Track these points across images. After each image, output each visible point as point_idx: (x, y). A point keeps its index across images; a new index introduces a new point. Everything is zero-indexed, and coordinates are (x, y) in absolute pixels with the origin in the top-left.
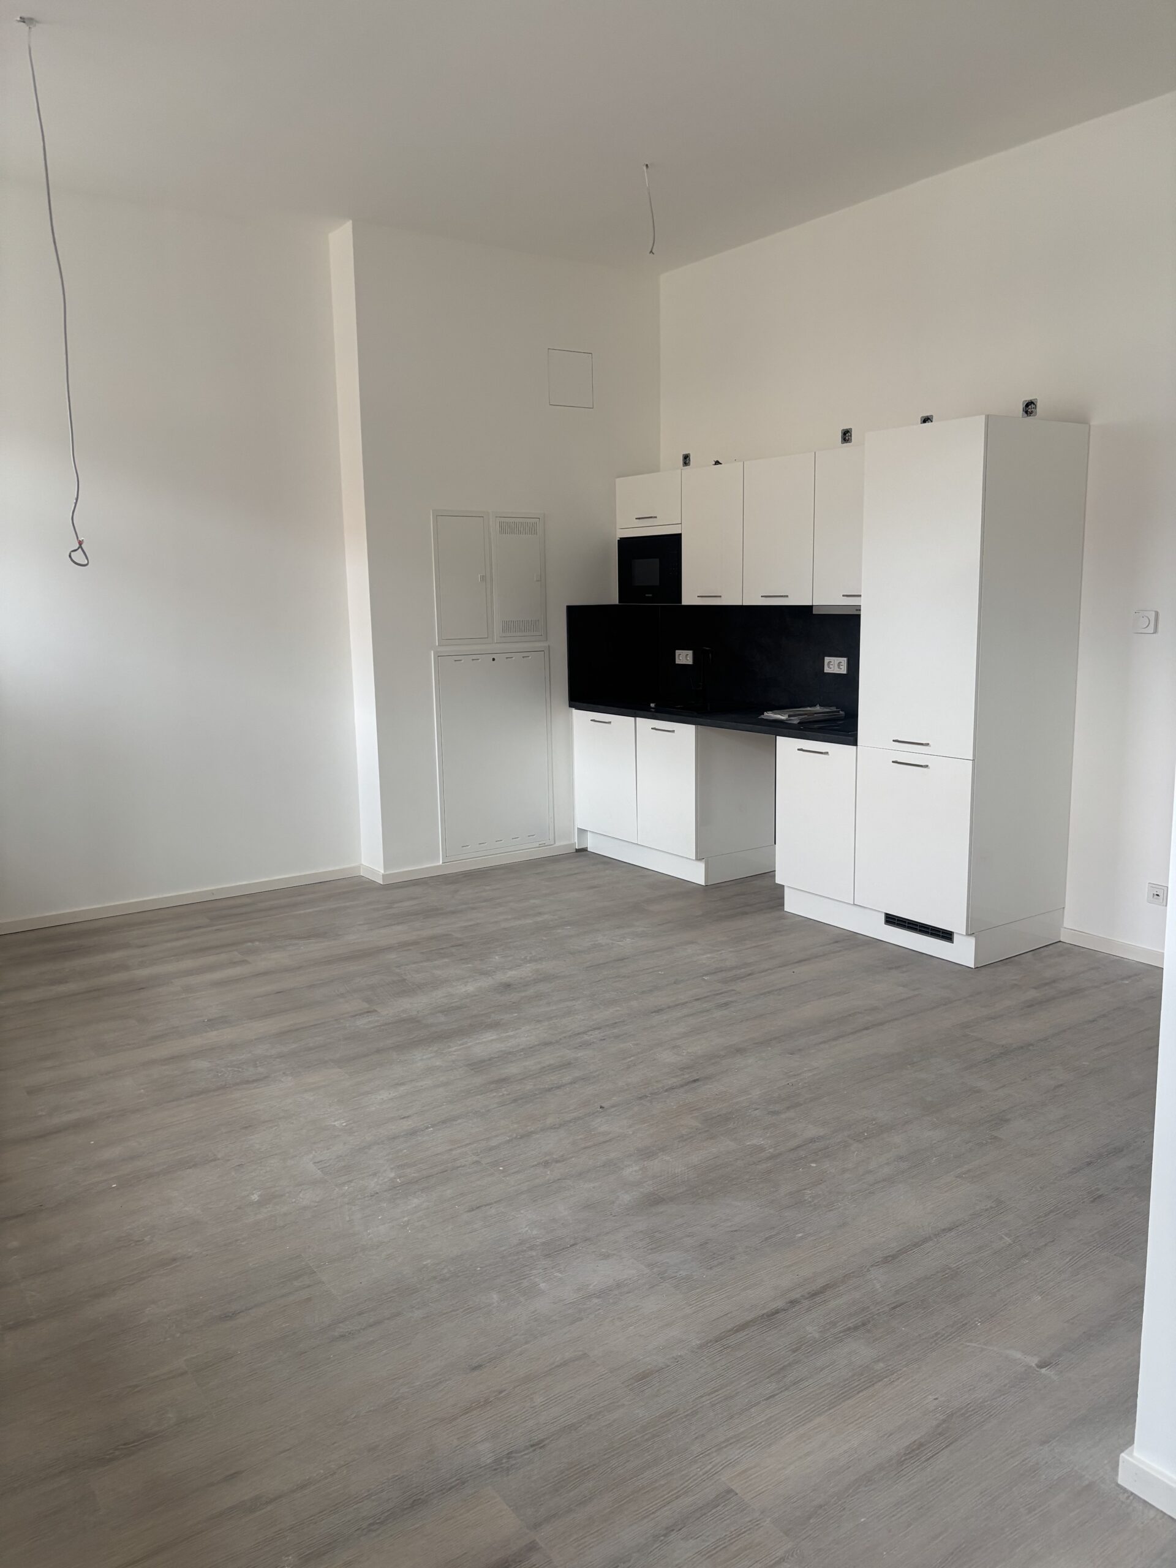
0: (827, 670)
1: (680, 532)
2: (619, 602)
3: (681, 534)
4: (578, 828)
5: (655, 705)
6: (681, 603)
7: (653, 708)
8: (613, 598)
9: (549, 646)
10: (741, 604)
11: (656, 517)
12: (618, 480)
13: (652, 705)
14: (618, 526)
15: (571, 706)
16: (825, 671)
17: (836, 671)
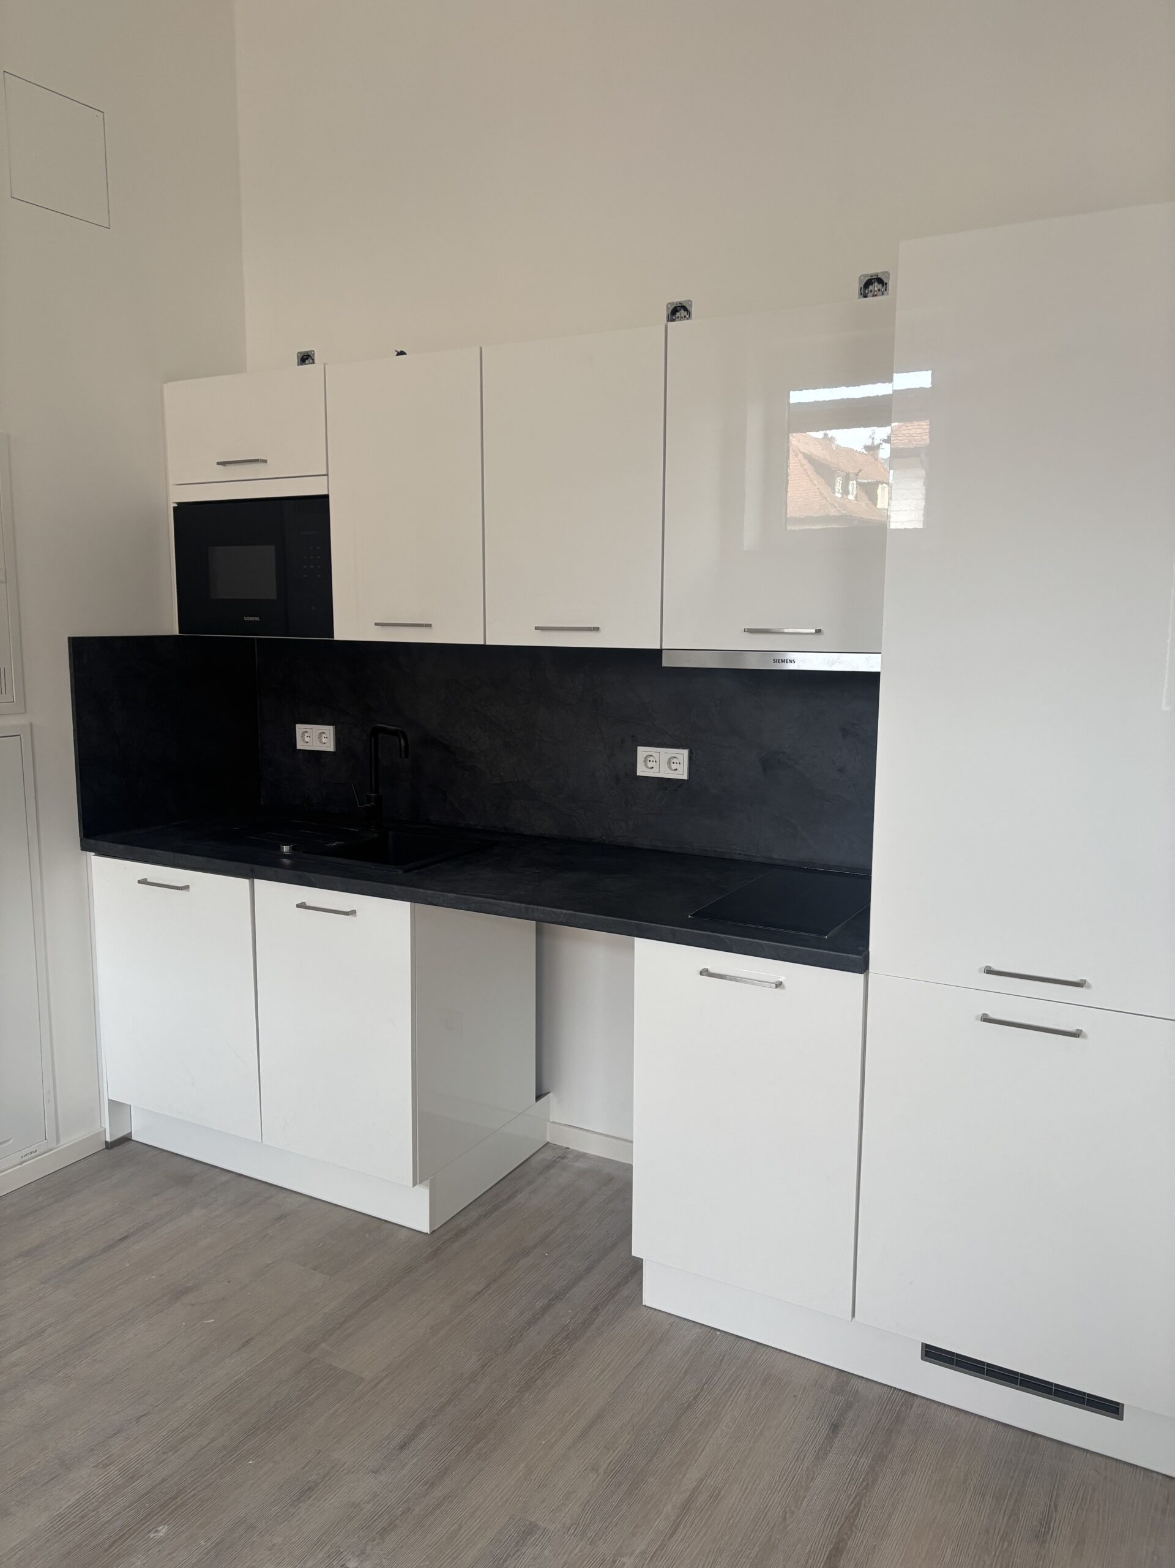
0: (642, 771)
1: (325, 493)
2: (180, 633)
3: (326, 497)
4: (110, 1101)
5: (293, 849)
6: (333, 638)
7: (286, 856)
8: (169, 624)
9: (31, 724)
10: (482, 643)
11: (265, 461)
12: (168, 388)
13: (286, 849)
14: (172, 481)
15: (85, 848)
16: (639, 774)
17: (664, 773)
